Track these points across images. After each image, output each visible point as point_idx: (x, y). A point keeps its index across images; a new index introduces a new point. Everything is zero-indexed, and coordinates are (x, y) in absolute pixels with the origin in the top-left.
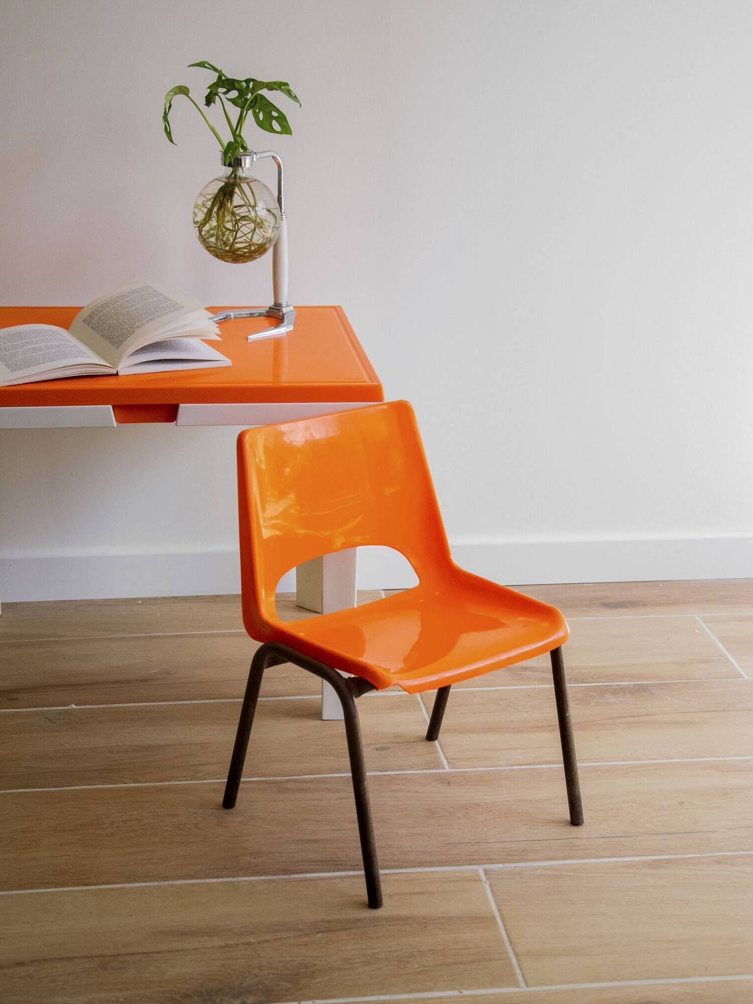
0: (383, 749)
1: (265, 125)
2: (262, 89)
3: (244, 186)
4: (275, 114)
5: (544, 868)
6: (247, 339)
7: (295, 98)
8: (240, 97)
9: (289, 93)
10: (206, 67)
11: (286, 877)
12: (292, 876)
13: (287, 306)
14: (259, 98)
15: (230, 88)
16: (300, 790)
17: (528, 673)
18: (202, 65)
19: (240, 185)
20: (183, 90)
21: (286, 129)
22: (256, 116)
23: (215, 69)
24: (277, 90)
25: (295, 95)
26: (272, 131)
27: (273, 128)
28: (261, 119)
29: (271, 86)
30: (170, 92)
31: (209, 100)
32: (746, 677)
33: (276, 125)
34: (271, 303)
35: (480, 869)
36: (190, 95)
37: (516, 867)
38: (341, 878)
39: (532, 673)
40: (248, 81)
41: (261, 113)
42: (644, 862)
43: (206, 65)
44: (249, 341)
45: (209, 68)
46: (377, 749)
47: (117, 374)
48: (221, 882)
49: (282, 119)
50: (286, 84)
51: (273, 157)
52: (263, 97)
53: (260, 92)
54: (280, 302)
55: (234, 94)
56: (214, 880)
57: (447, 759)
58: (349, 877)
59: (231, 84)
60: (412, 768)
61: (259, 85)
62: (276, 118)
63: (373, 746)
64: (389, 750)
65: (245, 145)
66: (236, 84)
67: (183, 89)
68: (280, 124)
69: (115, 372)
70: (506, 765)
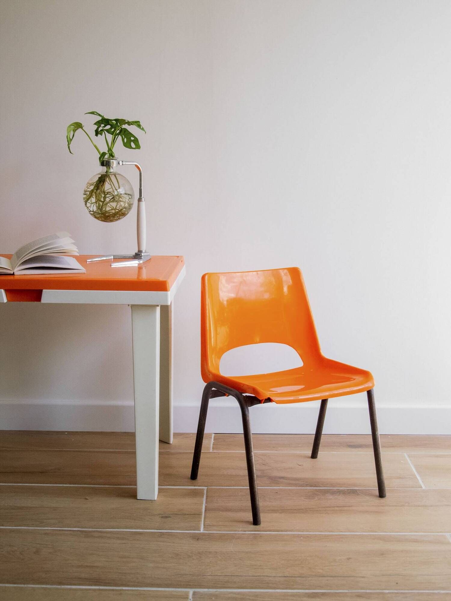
0: (166, 517)
1: (127, 145)
2: (125, 124)
3: (113, 178)
4: (132, 139)
5: (235, 593)
6: (111, 266)
7: (143, 129)
8: (111, 128)
9: (139, 126)
10: (95, 114)
11: (59, 587)
12: (63, 587)
13: (145, 252)
14: (123, 130)
15: (106, 124)
16: (99, 537)
17: (281, 480)
18: (93, 113)
19: (109, 177)
20: (78, 126)
21: (138, 147)
22: (123, 140)
23: (100, 115)
24: (133, 125)
25: (143, 128)
26: (131, 148)
27: (131, 147)
28: (125, 142)
29: (129, 123)
30: (71, 125)
31: (97, 133)
32: (424, 487)
33: (133, 145)
34: (137, 251)
35: (191, 592)
36: (83, 128)
37: (216, 591)
38: (95, 590)
39: (284, 480)
40: (117, 120)
41: (126, 139)
42: (306, 593)
43: (95, 113)
44: (112, 266)
45: (97, 115)
46: (162, 517)
47: (13, 274)
48: (15, 587)
49: (136, 141)
50: (139, 122)
51: (136, 166)
52: (126, 130)
53: (124, 126)
54: (141, 249)
55: (108, 127)
56: (12, 585)
57: (204, 525)
58: (99, 590)
59: (106, 121)
60: (178, 529)
61: (123, 122)
62: (133, 141)
63: (160, 516)
64: (170, 518)
65: (113, 155)
66: (110, 121)
67: (79, 124)
68: (135, 144)
69: (12, 272)
70: (241, 531)
